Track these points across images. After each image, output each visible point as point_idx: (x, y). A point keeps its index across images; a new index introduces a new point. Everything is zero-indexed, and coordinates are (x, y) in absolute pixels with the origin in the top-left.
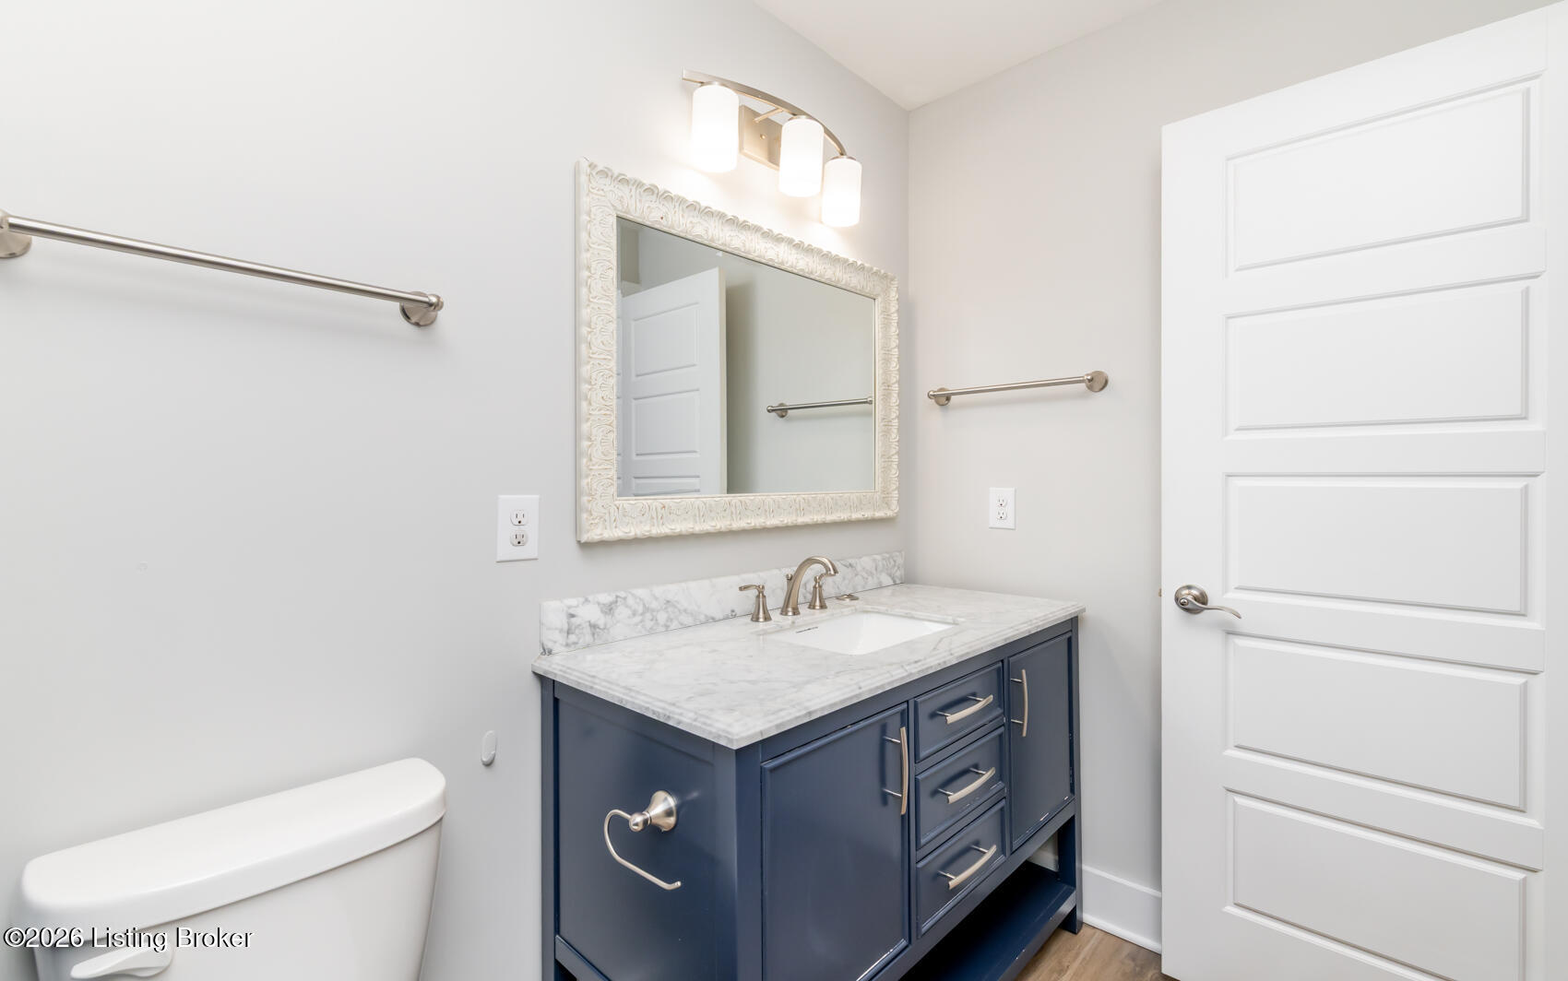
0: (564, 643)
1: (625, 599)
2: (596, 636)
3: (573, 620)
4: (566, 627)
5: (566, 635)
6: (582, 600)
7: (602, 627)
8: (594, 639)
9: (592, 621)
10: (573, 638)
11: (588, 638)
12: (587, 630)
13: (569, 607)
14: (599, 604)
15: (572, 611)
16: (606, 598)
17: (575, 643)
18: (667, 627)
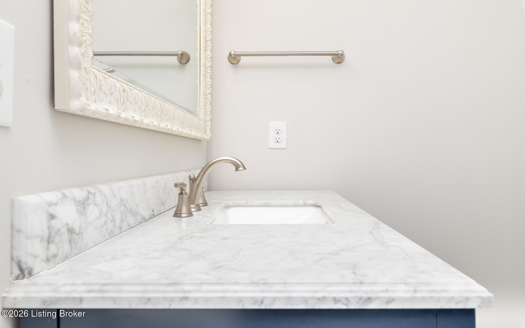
0: (44, 258)
1: (94, 194)
2: (72, 243)
3: (53, 222)
4: (46, 234)
5: (46, 244)
6: (60, 195)
7: (77, 231)
8: (71, 248)
9: (70, 225)
10: (53, 248)
11: (66, 247)
12: (65, 237)
13: (50, 204)
14: (75, 200)
15: (52, 210)
16: (79, 194)
17: (55, 256)
18: (121, 228)
